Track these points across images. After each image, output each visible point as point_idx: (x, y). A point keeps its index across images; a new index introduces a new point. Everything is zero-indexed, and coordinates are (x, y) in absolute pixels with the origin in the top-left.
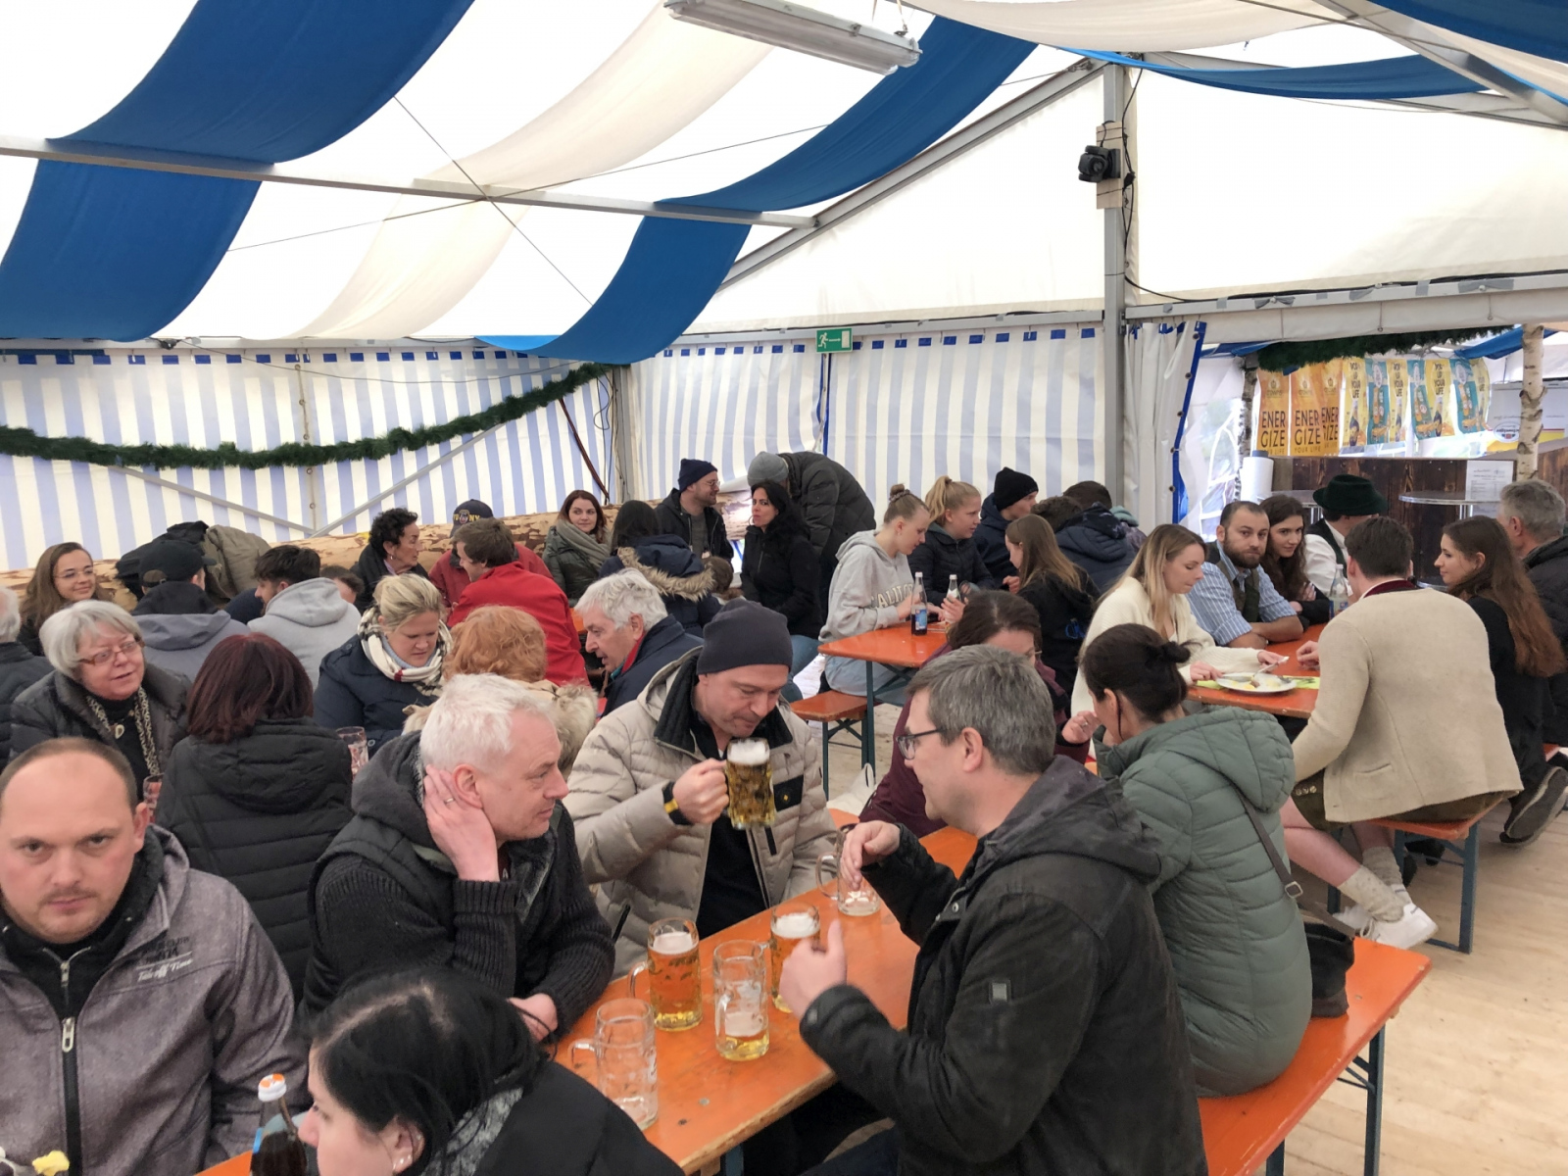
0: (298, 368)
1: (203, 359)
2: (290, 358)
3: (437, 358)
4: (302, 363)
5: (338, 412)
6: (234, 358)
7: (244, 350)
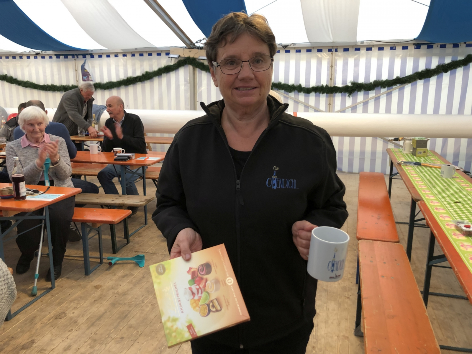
0: (332, 54)
1: (298, 51)
2: (330, 50)
3: (395, 49)
4: (334, 52)
5: (345, 70)
6: (309, 51)
7: (313, 48)
